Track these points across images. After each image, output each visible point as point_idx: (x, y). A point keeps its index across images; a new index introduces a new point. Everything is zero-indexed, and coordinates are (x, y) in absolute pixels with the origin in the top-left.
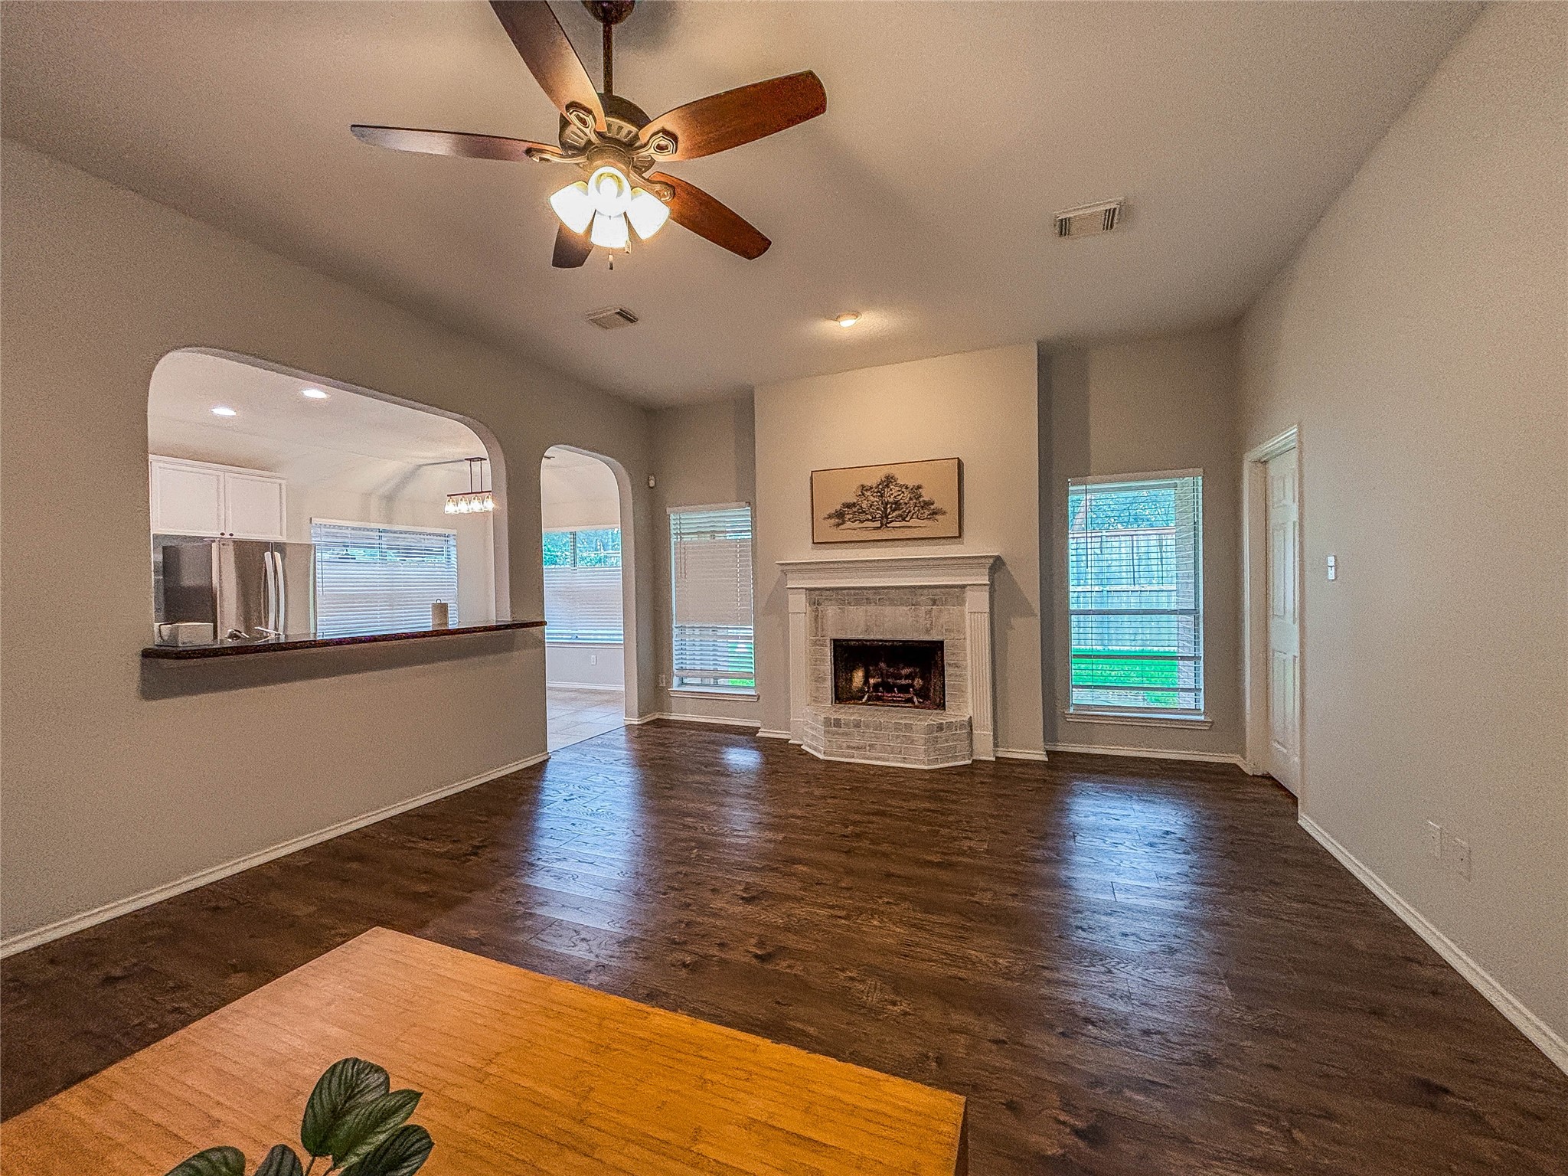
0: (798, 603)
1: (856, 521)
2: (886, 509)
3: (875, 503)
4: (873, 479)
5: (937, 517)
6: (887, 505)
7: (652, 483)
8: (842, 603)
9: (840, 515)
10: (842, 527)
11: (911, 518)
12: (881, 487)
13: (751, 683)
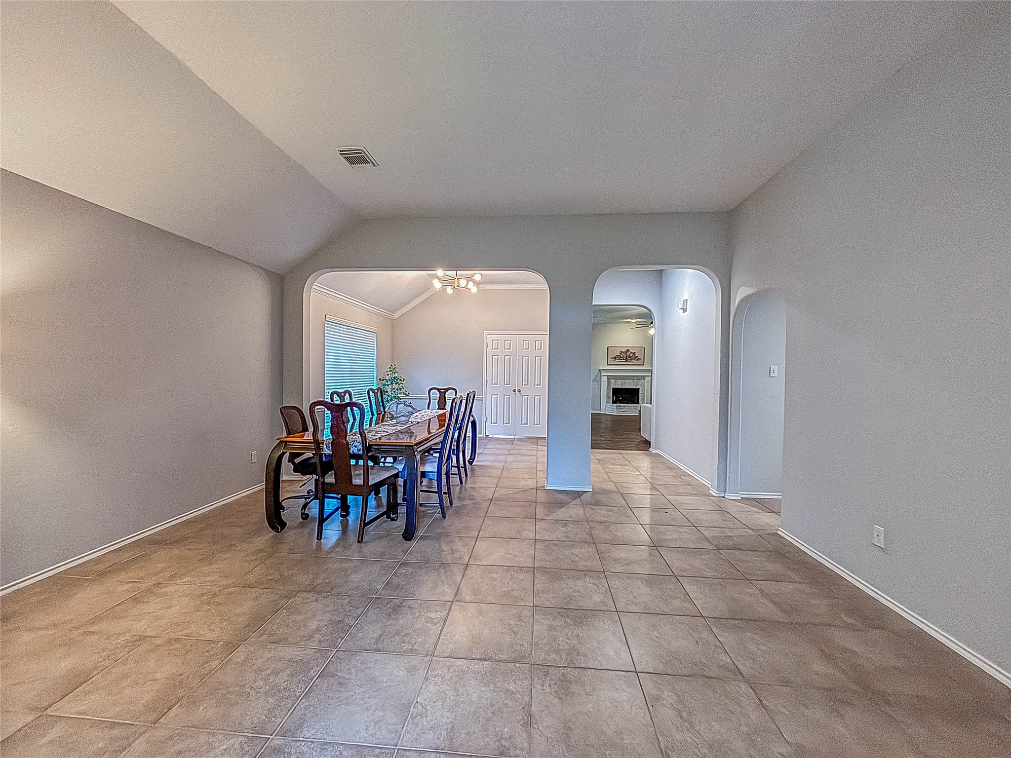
0: (604, 379)
1: (619, 359)
3: (624, 356)
4: (624, 350)
5: (638, 360)
6: (627, 356)
8: (615, 379)
9: (615, 358)
10: (615, 361)
11: (632, 360)
12: (626, 352)
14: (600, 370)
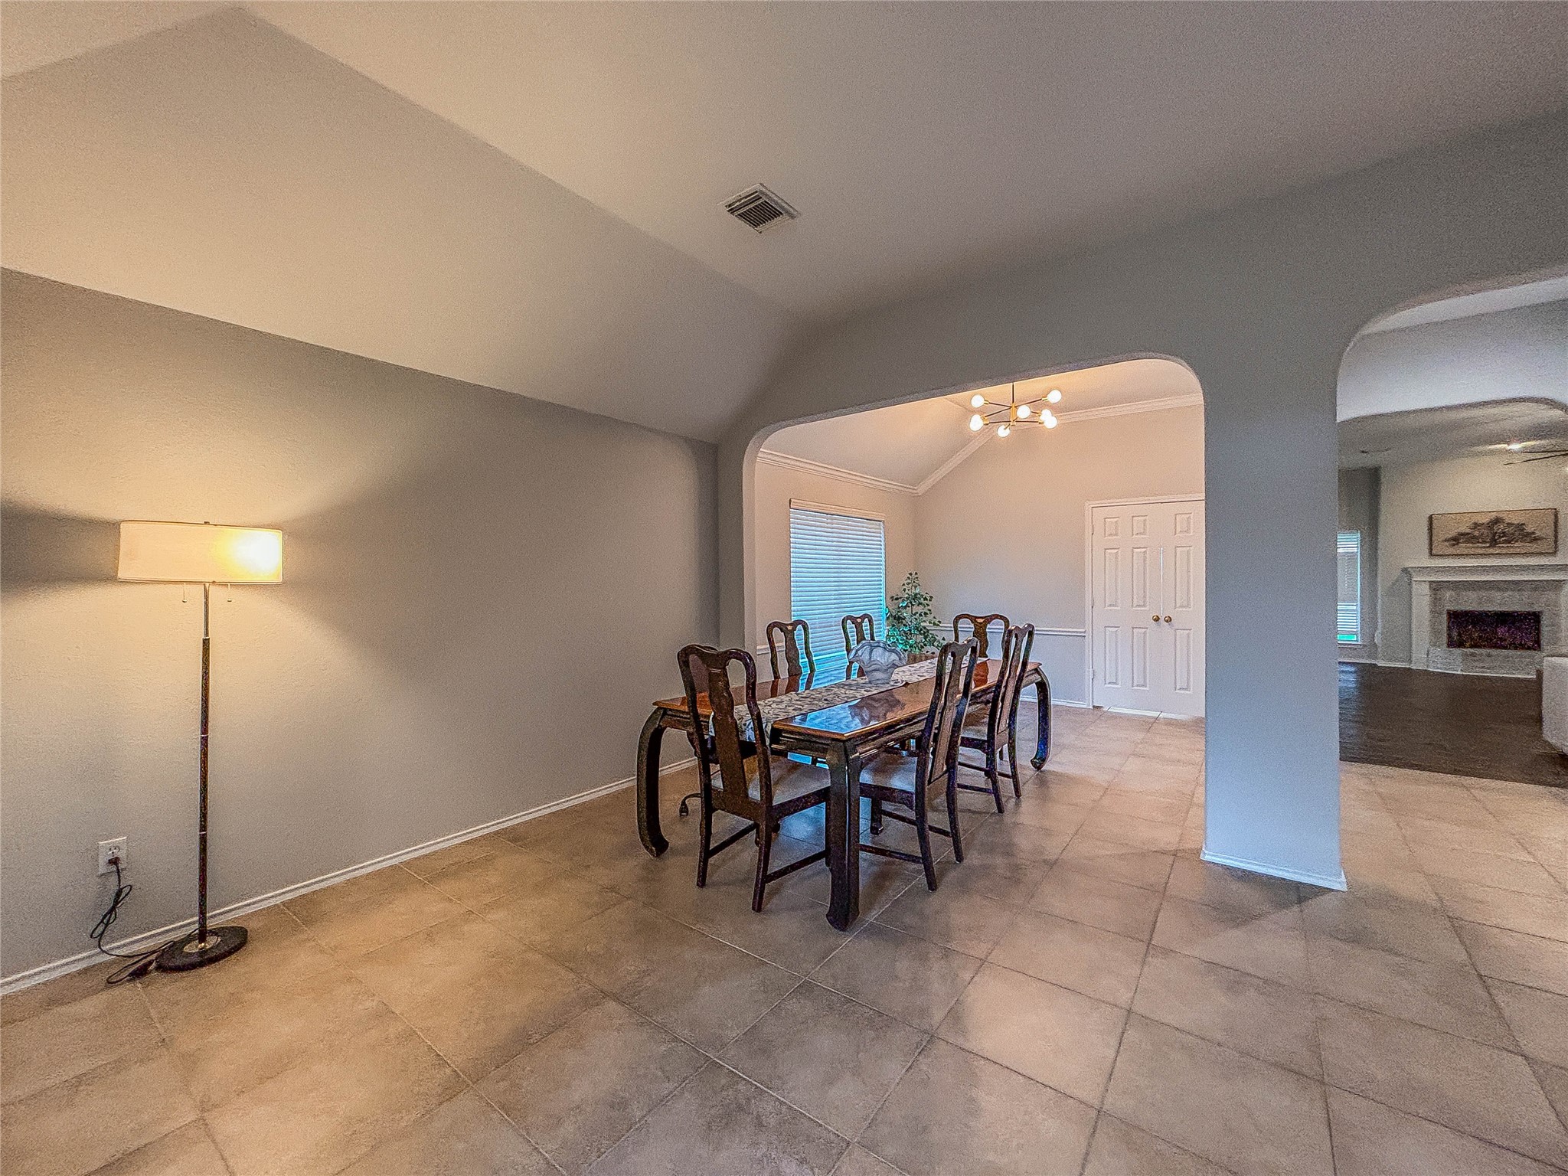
0: (1421, 590)
1: (1468, 543)
3: (1486, 533)
4: (1485, 520)
5: (1535, 541)
6: (1495, 534)
8: (1458, 589)
9: (1455, 540)
10: (1456, 547)
11: (1515, 542)
12: (1490, 524)
14: (1405, 570)
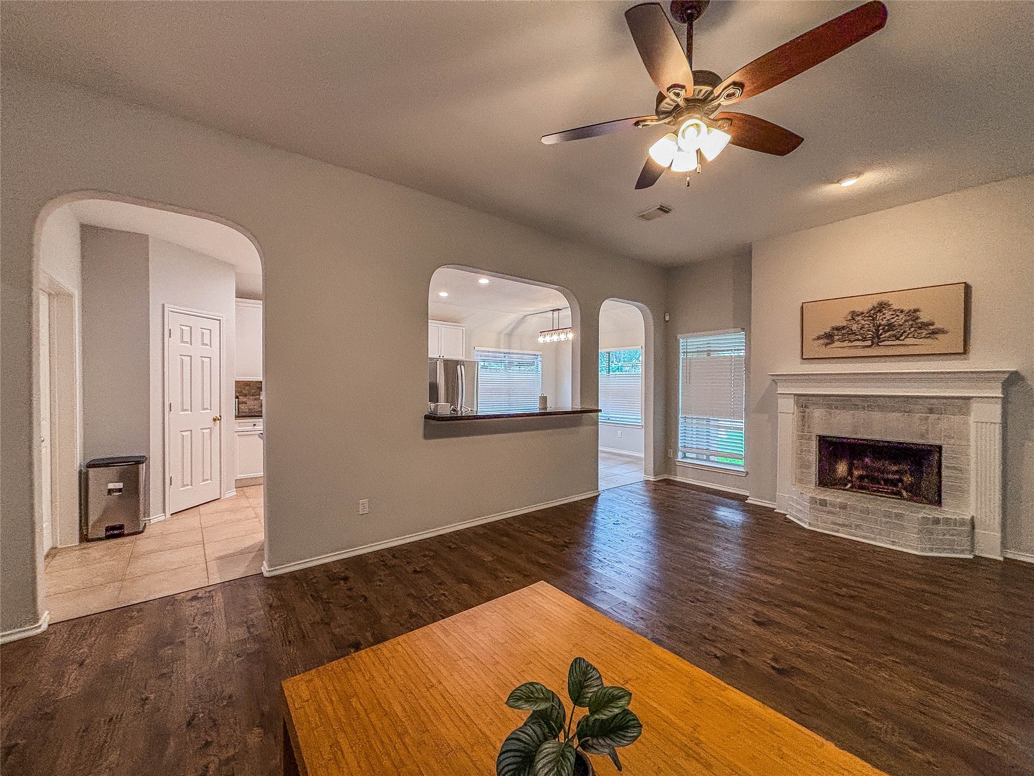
0: (787, 408)
1: (845, 341)
2: (878, 330)
3: (867, 326)
4: (865, 306)
5: (936, 336)
6: (879, 326)
7: (667, 318)
8: (830, 407)
9: (829, 338)
10: (829, 346)
11: (905, 338)
12: (872, 312)
13: (741, 462)
